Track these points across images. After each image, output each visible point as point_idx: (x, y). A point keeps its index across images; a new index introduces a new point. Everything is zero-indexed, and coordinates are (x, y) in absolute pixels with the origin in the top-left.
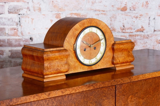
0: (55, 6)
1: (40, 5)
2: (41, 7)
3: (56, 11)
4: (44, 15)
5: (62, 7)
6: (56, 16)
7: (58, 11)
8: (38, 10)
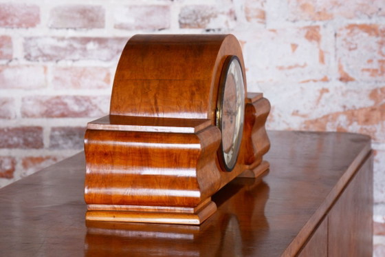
0: (304, 7)
1: (264, 4)
2: (266, 8)
3: (306, 20)
4: (274, 31)
5: (325, 9)
6: (308, 33)
7: (314, 20)
8: (257, 17)
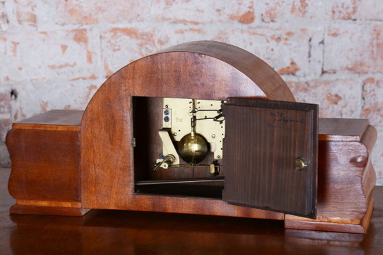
0: (72, 12)
1: (35, 9)
2: (37, 12)
3: (74, 24)
4: (45, 33)
5: (90, 14)
6: (76, 35)
7: (81, 24)
8: (28, 20)
